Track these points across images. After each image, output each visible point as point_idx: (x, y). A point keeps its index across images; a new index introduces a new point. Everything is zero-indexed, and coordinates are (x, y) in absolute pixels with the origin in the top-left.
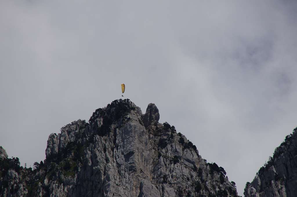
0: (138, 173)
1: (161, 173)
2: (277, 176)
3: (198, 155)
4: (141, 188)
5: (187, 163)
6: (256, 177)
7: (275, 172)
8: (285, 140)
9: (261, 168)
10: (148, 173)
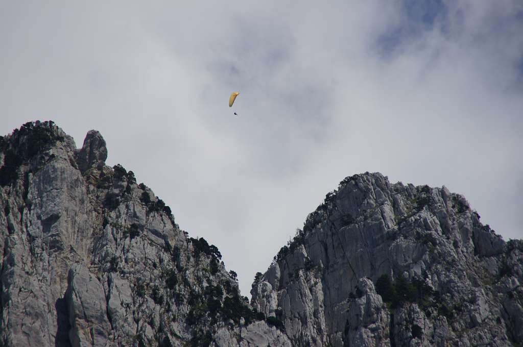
0: (66, 253)
1: (107, 254)
2: (308, 262)
3: (173, 223)
4: (70, 279)
5: (153, 237)
6: (272, 264)
7: (306, 255)
8: (326, 200)
9: (282, 248)
10: (83, 254)
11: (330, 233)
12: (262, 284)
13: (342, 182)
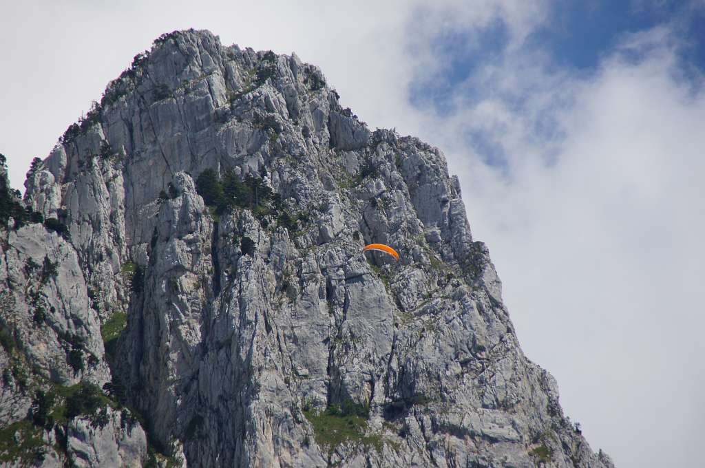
7: (103, 138)
8: (133, 64)
9: (71, 127)
11: (137, 109)
12: (40, 174)
13: (157, 40)
